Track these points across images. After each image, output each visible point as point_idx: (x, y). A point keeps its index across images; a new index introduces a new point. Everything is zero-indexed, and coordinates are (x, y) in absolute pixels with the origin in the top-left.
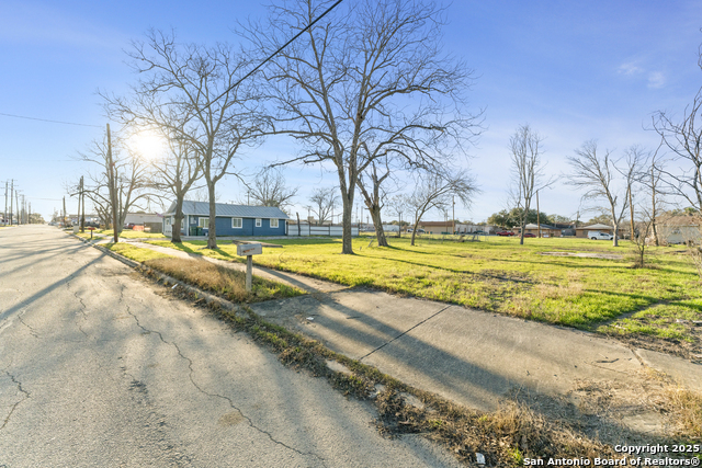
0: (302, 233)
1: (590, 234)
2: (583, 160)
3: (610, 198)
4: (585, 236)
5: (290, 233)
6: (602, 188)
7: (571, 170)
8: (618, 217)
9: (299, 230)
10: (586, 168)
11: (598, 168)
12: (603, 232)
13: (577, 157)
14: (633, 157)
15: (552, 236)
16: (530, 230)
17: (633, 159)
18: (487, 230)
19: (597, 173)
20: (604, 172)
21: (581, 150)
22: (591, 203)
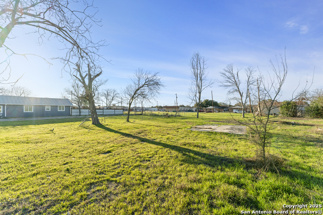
0: (81, 114)
1: (234, 111)
2: (227, 74)
3: (240, 93)
4: (232, 112)
5: (73, 114)
6: (236, 88)
7: (222, 79)
8: (244, 103)
9: (80, 112)
10: (229, 78)
11: (234, 79)
12: (239, 110)
13: (224, 72)
14: (249, 72)
15: (219, 111)
16: (210, 109)
17: (249, 73)
18: (194, 109)
19: (234, 80)
20: (237, 80)
21: (226, 69)
22: (232, 96)
